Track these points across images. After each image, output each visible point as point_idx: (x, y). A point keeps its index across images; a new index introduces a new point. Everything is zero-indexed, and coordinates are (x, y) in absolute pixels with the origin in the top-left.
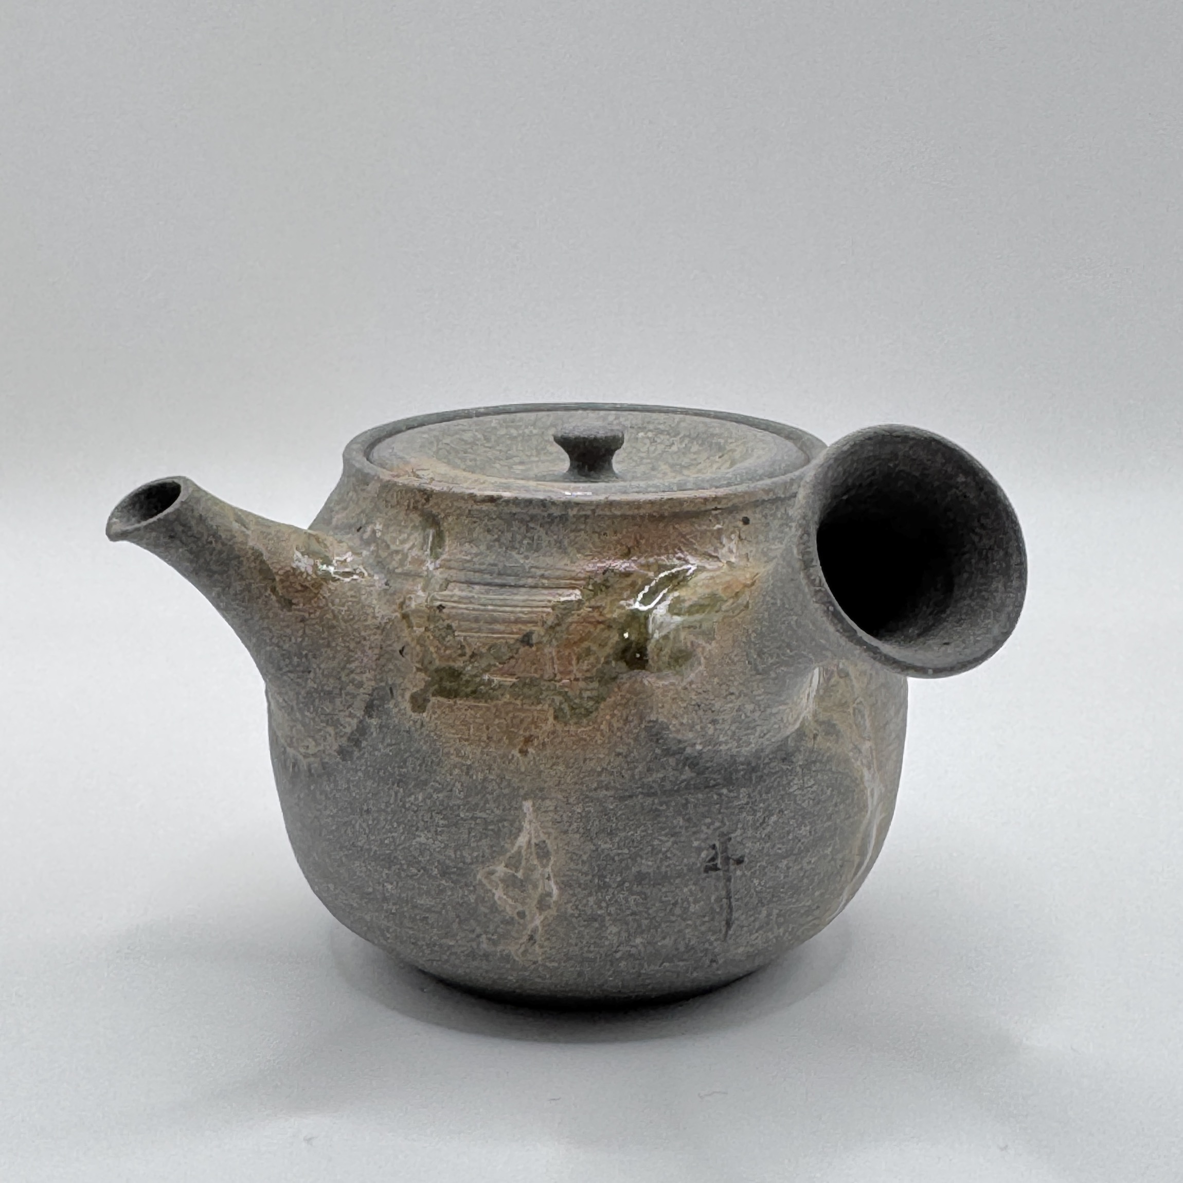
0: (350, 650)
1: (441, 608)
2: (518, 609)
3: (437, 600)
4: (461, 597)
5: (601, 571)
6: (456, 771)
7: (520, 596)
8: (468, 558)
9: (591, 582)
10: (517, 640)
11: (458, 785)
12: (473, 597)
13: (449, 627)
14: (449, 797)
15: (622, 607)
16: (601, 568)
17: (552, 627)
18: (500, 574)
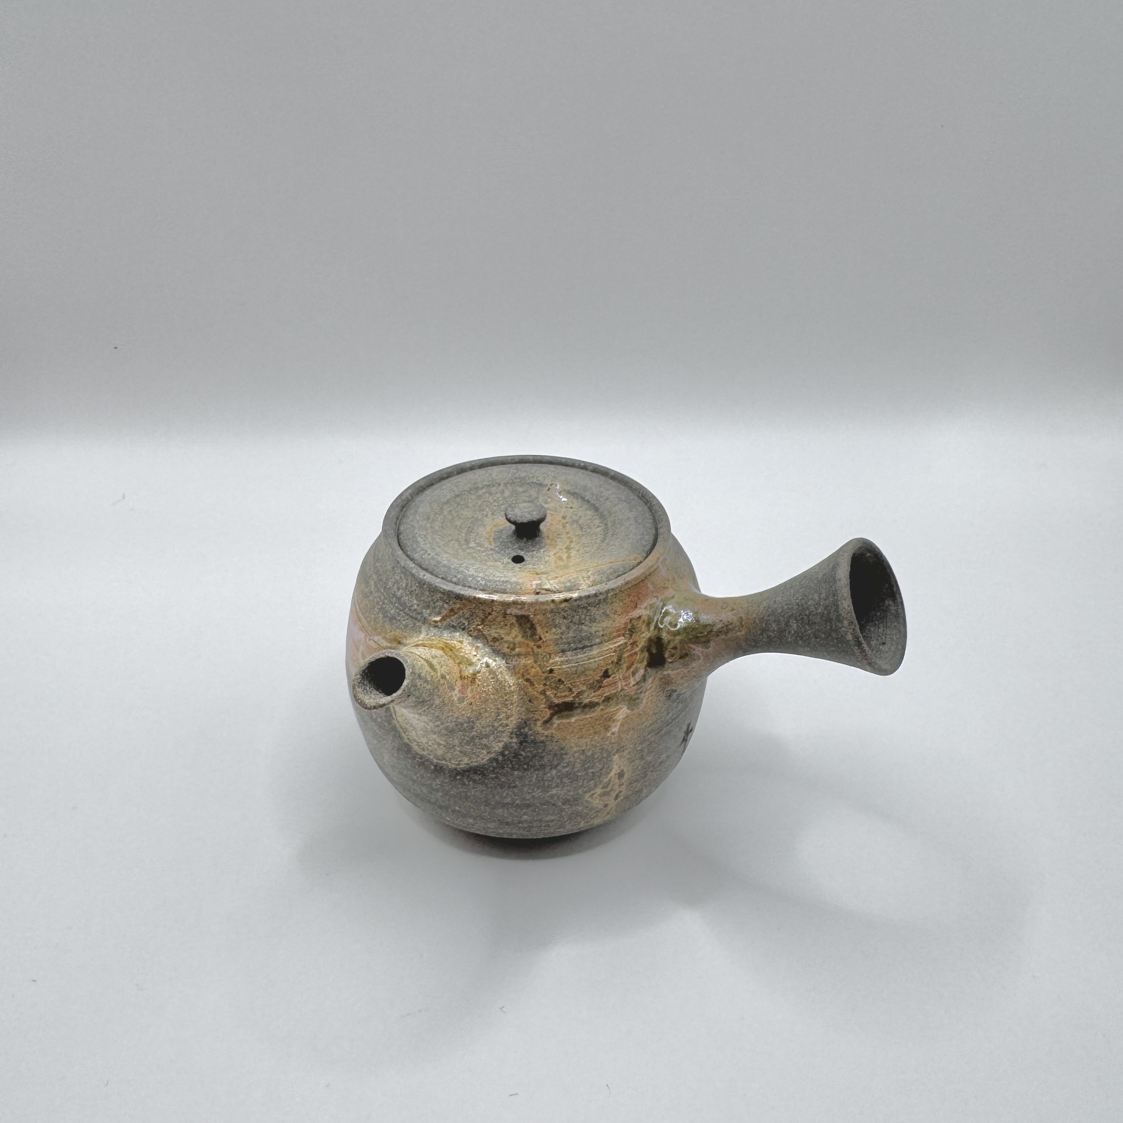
0: (499, 709)
1: (551, 671)
2: (597, 659)
3: (548, 667)
4: (562, 662)
5: (629, 621)
6: (576, 755)
7: (595, 651)
8: (558, 637)
9: (627, 629)
10: (601, 677)
11: (578, 761)
12: (569, 659)
13: (560, 680)
14: (573, 769)
15: (644, 637)
16: (628, 619)
17: (617, 663)
18: (580, 642)
